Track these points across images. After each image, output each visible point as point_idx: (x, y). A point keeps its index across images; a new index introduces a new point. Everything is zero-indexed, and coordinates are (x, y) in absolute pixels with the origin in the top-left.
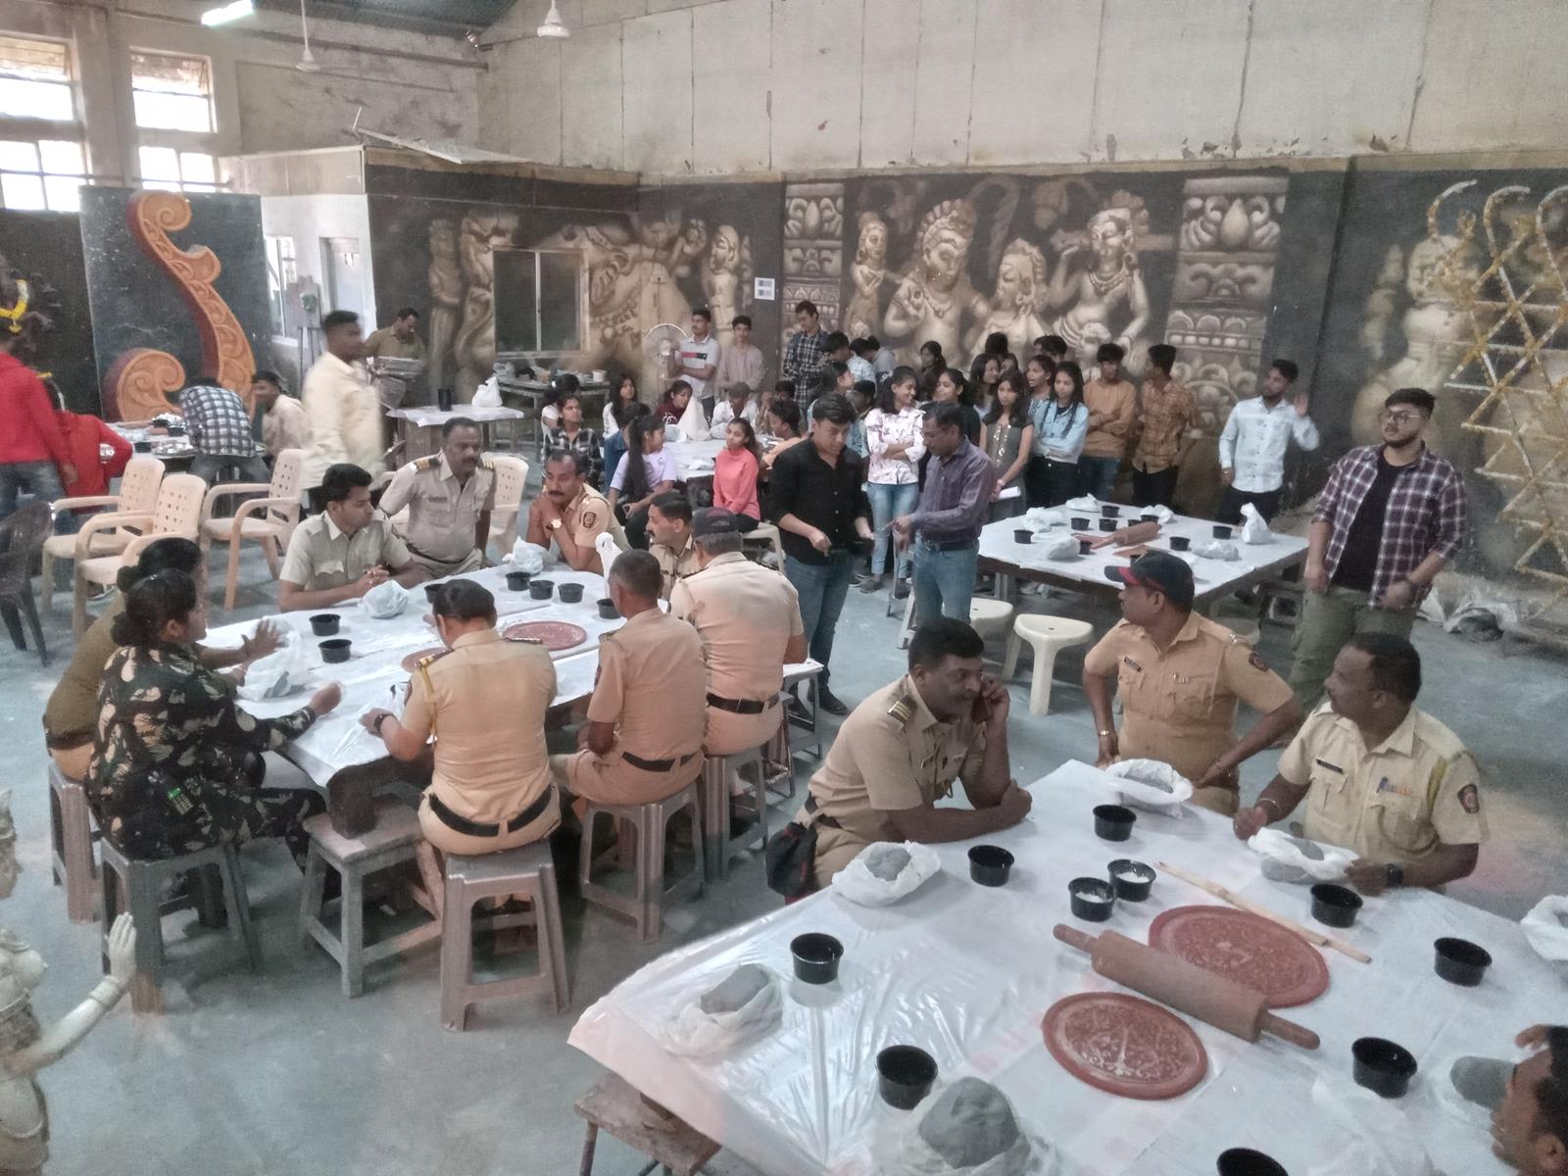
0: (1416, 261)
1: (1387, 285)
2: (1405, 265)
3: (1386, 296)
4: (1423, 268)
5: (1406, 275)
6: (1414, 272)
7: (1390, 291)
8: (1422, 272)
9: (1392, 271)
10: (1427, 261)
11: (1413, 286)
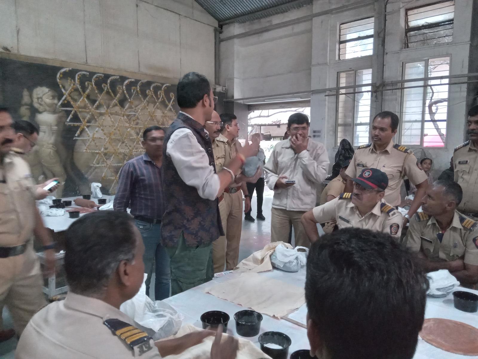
0: (35, 96)
1: (26, 104)
2: (31, 96)
3: (27, 109)
4: (38, 98)
5: (32, 101)
6: (35, 100)
7: (27, 107)
8: (38, 100)
9: (26, 99)
10: (39, 96)
11: (36, 105)
